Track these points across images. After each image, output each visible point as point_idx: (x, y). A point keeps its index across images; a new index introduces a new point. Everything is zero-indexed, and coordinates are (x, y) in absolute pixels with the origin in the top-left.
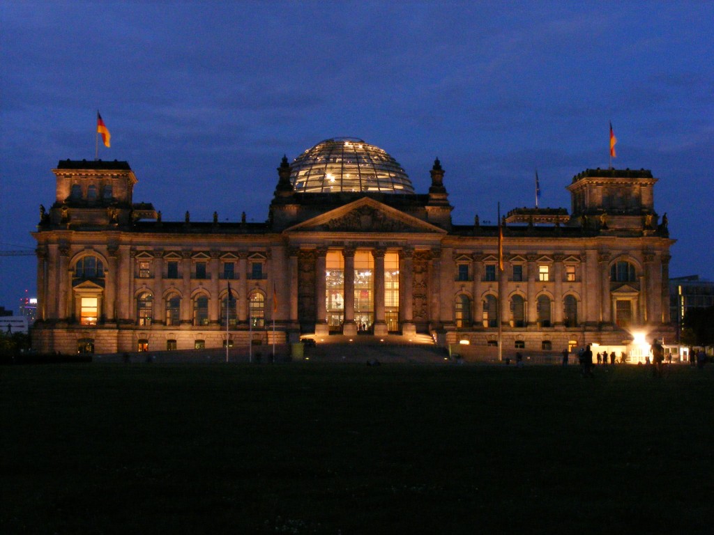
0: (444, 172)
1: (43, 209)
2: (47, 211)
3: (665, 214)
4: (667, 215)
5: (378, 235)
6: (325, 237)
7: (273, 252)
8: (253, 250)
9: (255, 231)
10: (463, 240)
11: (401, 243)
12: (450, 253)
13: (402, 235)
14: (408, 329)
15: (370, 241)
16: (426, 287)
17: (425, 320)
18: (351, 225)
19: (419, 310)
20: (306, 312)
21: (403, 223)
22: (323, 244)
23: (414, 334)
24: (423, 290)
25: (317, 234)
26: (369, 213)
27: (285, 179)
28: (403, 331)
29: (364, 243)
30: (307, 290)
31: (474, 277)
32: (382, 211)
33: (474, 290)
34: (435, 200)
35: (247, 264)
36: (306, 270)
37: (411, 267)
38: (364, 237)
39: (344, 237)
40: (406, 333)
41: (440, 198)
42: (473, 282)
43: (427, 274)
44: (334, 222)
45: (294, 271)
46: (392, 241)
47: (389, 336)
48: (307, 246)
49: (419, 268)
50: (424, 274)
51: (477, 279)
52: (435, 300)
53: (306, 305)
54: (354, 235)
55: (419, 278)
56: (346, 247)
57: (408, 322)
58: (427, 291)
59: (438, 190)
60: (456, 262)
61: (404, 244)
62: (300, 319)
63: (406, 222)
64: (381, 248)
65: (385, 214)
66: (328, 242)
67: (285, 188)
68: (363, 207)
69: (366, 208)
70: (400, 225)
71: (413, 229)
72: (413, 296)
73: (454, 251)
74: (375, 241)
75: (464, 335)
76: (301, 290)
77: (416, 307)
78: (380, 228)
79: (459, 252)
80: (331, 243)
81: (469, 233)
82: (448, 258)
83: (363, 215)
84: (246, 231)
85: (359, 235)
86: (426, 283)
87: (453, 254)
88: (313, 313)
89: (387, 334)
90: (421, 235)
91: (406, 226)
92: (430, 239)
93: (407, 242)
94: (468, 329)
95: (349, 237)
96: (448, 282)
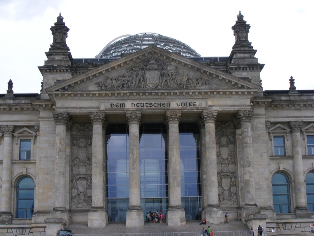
0: (249, 26)
5: (169, 94)
6: (100, 98)
7: (41, 124)
8: (20, 124)
9: (23, 102)
10: (276, 106)
11: (200, 103)
12: (263, 120)
13: (200, 93)
14: (214, 215)
15: (159, 101)
16: (235, 163)
17: (235, 206)
18: (134, 83)
19: (227, 193)
20: (82, 198)
21: (201, 78)
22: (98, 108)
23: (221, 223)
24: (231, 167)
25: (90, 95)
26: (156, 66)
27: (58, 40)
28: (207, 220)
29: (151, 104)
30: (82, 170)
31: (293, 151)
32: (173, 63)
33: (294, 166)
34: (240, 58)
35: (13, 141)
36: (82, 145)
37: (213, 134)
38: (151, 97)
39: (126, 97)
40: (211, 221)
41: (247, 55)
42: (292, 157)
43: (235, 147)
44: (111, 79)
45: (60, 143)
46: (188, 101)
47: (189, 226)
48: (78, 111)
49: (224, 140)
50: (231, 146)
51: (298, 153)
52: (247, 177)
53: (81, 189)
54: (138, 94)
55: (225, 152)
56: (128, 110)
57: (212, 206)
58: (236, 169)
59: (243, 46)
60: (269, 133)
61: (204, 105)
62: (74, 207)
63: (205, 77)
64: (174, 109)
65: (177, 68)
66: (104, 106)
67: (58, 48)
68: (149, 60)
69: (152, 62)
70: (197, 80)
71: (214, 86)
72: (218, 173)
73: (267, 119)
74: (166, 101)
75: (285, 223)
76: (75, 171)
77: (223, 190)
78: (172, 84)
79: (272, 120)
80: (108, 106)
81: (284, 98)
82: (260, 126)
83: (149, 70)
84: (12, 102)
85: (144, 94)
86: (234, 158)
87: (266, 122)
88: (89, 200)
89: (184, 223)
90: (225, 93)
91: (206, 83)
92: (237, 97)
93: (207, 103)
94: (290, 216)
95: (131, 97)
96: (262, 156)
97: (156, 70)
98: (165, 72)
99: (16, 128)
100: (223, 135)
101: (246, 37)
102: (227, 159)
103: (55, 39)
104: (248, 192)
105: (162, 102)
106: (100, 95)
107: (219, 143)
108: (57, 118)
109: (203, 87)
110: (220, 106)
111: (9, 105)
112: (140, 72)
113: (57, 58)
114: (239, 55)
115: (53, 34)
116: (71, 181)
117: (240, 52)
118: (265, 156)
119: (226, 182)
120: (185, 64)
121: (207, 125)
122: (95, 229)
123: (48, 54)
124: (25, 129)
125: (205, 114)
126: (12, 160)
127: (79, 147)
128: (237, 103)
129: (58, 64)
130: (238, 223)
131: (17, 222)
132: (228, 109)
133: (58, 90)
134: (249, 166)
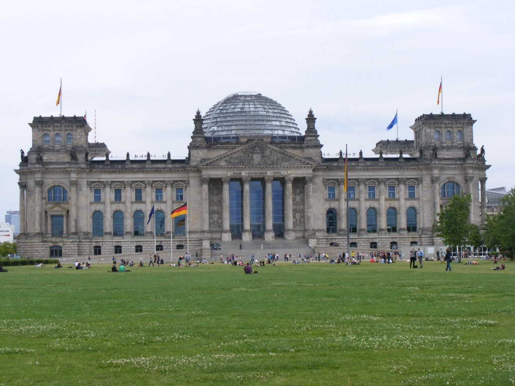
0: (316, 119)
1: (23, 153)
2: (26, 154)
3: (483, 146)
4: (484, 148)
5: (266, 167)
6: (228, 169)
7: (190, 180)
8: (177, 179)
9: (178, 166)
10: (330, 169)
11: (283, 173)
12: (321, 179)
13: (284, 167)
14: (290, 235)
15: (261, 171)
16: (304, 205)
17: (303, 229)
18: (247, 161)
19: (298, 222)
20: (216, 224)
21: (285, 158)
22: (226, 175)
23: (294, 239)
24: (301, 207)
25: (222, 168)
26: (259, 151)
27: (198, 128)
28: (286, 237)
29: (256, 173)
30: (215, 208)
31: (339, 196)
32: (269, 149)
33: (339, 205)
34: (309, 140)
35: (172, 189)
36: (215, 193)
37: (291, 190)
38: (256, 169)
39: (242, 169)
40: (288, 238)
41: (314, 138)
42: (338, 200)
43: (304, 195)
44: (234, 158)
45: (206, 195)
46: (277, 171)
47: (276, 241)
48: (215, 177)
49: (298, 191)
50: (302, 195)
51: (342, 198)
52: (309, 214)
53: (215, 219)
54: (249, 167)
55: (298, 198)
56: (243, 176)
57: (289, 230)
58: (304, 208)
59: (311, 132)
60: (325, 185)
61: (286, 174)
62: (211, 229)
63: (287, 158)
64: (269, 176)
65: (271, 152)
66: (230, 174)
67: (199, 133)
68: (255, 147)
69: (257, 148)
70: (282, 159)
71: (292, 163)
72: (293, 210)
73: (324, 177)
74: (264, 171)
75: (332, 239)
76: (212, 209)
77: (297, 220)
78: (269, 162)
79: (327, 178)
80: (232, 174)
81: (335, 164)
82: (319, 182)
83: (255, 153)
84: (171, 166)
85: (253, 167)
86: (303, 201)
87: (323, 179)
88: (221, 225)
89: (274, 239)
90: (298, 167)
91: (287, 160)
92: (305, 169)
93: (287, 172)
94: (335, 235)
95: (245, 169)
96: (320, 200)
97: (259, 153)
98: (264, 154)
99: (174, 181)
100: (297, 188)
101: (314, 126)
102: (299, 202)
103: (196, 127)
104: (309, 223)
105: (262, 171)
106: (228, 168)
107: (294, 193)
108: (203, 181)
109: (286, 163)
110: (295, 174)
111: (170, 168)
112: (250, 155)
113: (199, 139)
114: (309, 138)
115: (195, 123)
116: (210, 214)
117: (309, 136)
118: (321, 200)
119: (298, 216)
120: (276, 150)
121: (287, 185)
122: (226, 242)
123: (192, 137)
124: (179, 182)
125: (286, 178)
126: (172, 201)
127: (214, 195)
128: (305, 173)
129: (199, 143)
130: (303, 239)
131: (177, 237)
132: (299, 176)
133: (204, 165)
134: (310, 208)
